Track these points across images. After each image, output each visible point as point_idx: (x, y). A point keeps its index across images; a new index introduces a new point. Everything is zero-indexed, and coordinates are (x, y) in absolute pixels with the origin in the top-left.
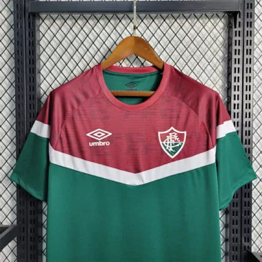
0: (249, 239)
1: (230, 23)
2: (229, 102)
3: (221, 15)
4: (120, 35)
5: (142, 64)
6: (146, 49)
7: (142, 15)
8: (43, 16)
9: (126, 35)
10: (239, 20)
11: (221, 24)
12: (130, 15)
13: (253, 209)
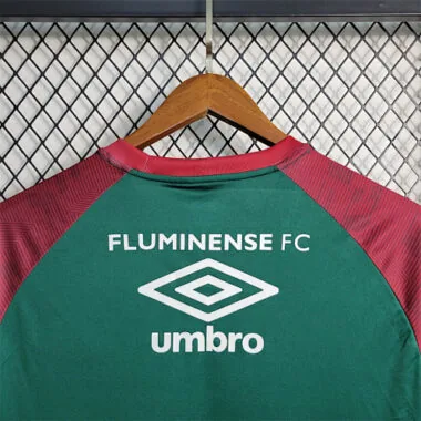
4: (174, 74)
7: (228, 26)
9: (187, 72)
12: (198, 26)
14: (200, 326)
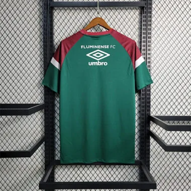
0: (149, 110)
1: (141, 12)
2: (141, 48)
3: (137, 8)
4: (91, 17)
7: (101, 8)
8: (56, 8)
9: (94, 17)
10: (145, 10)
11: (137, 12)
12: (96, 8)
13: (151, 97)
14: (97, 61)
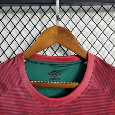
5: (66, 52)
6: (69, 38)
